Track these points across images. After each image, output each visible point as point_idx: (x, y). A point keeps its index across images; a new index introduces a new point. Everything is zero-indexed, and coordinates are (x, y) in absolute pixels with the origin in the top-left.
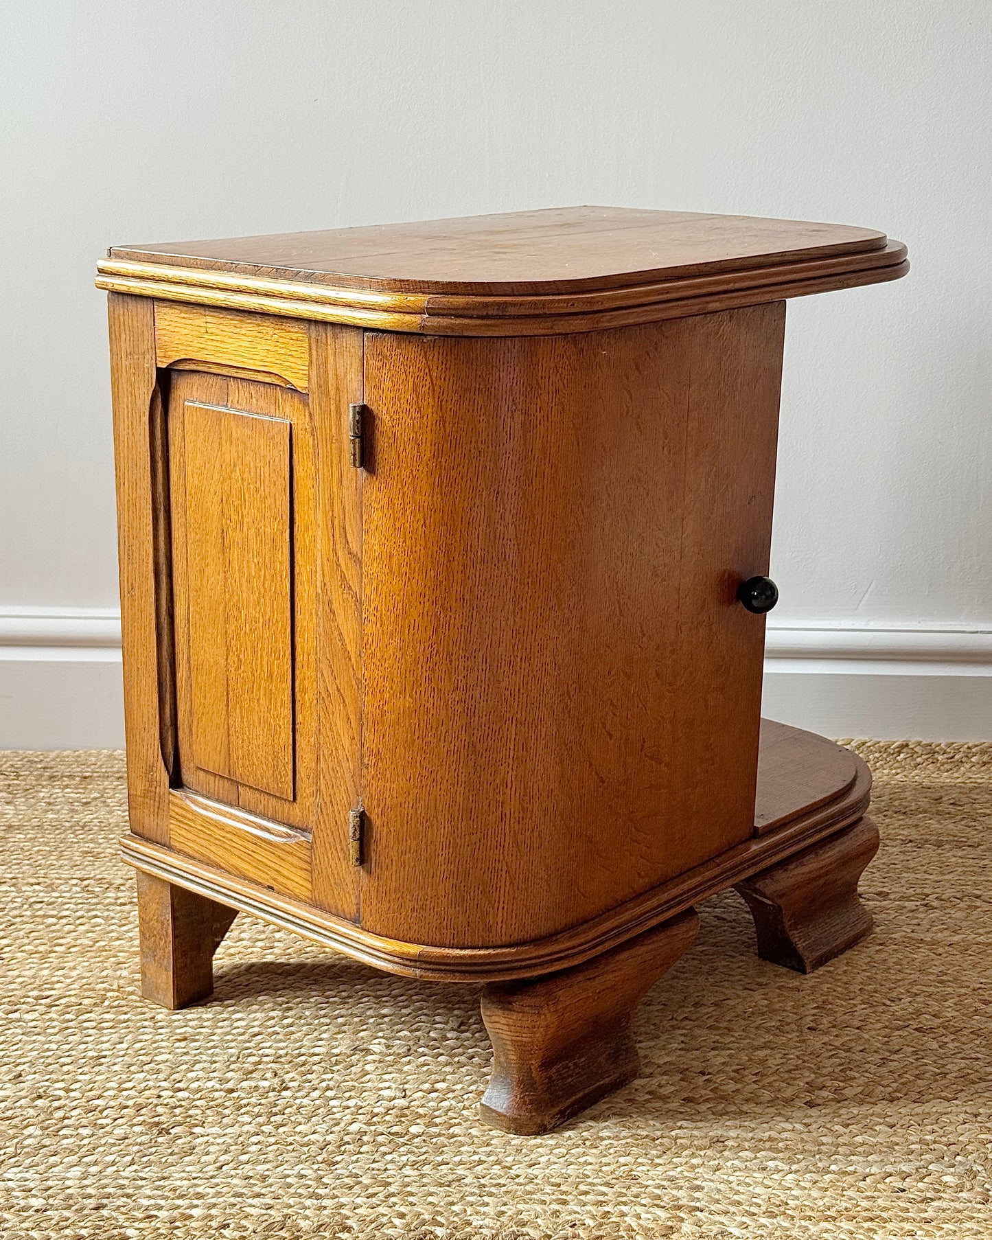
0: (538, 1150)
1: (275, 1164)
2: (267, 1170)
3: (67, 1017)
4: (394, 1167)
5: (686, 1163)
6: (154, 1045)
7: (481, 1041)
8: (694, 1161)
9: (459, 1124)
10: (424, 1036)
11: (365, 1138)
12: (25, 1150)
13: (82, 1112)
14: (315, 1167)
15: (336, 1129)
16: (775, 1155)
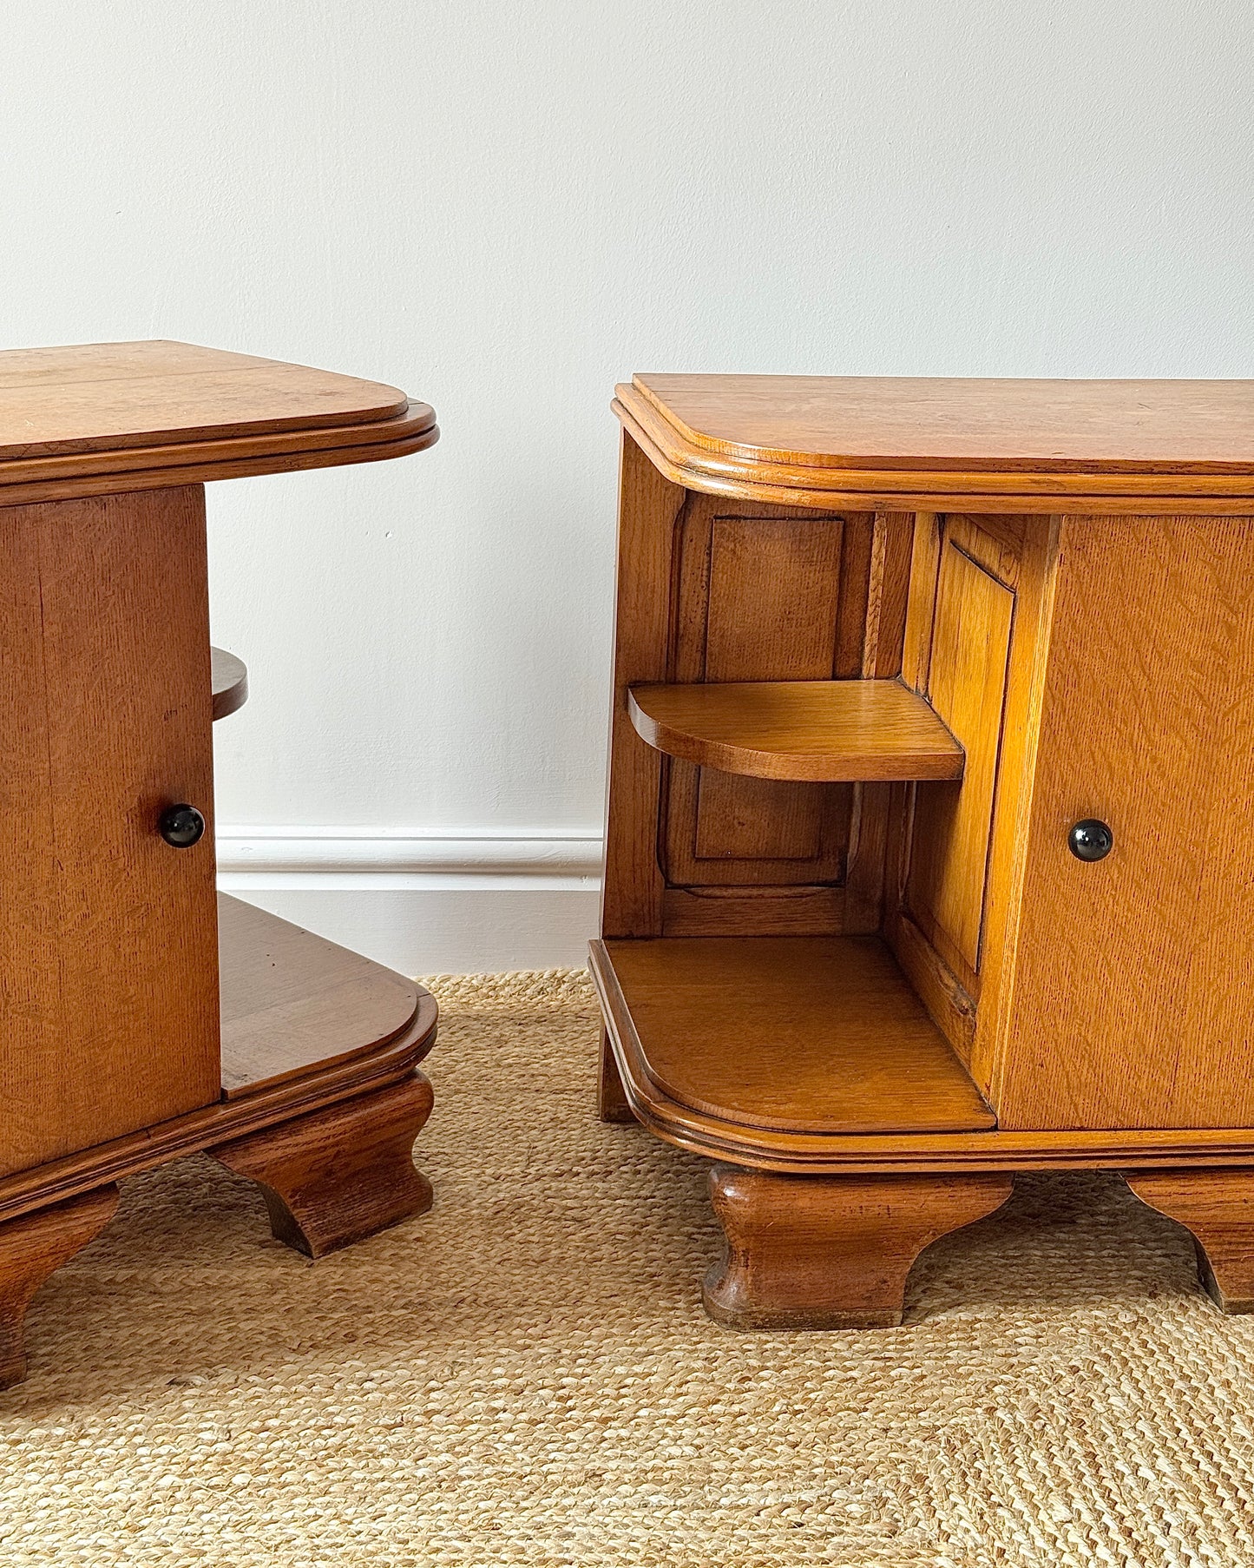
0: (385, 1497)
1: (68, 1532)
2: (59, 1540)
4: (212, 1530)
5: (556, 1505)
8: (567, 1502)
9: (293, 1468)
11: (178, 1495)
14: (117, 1534)
15: (143, 1484)
16: (659, 1488)
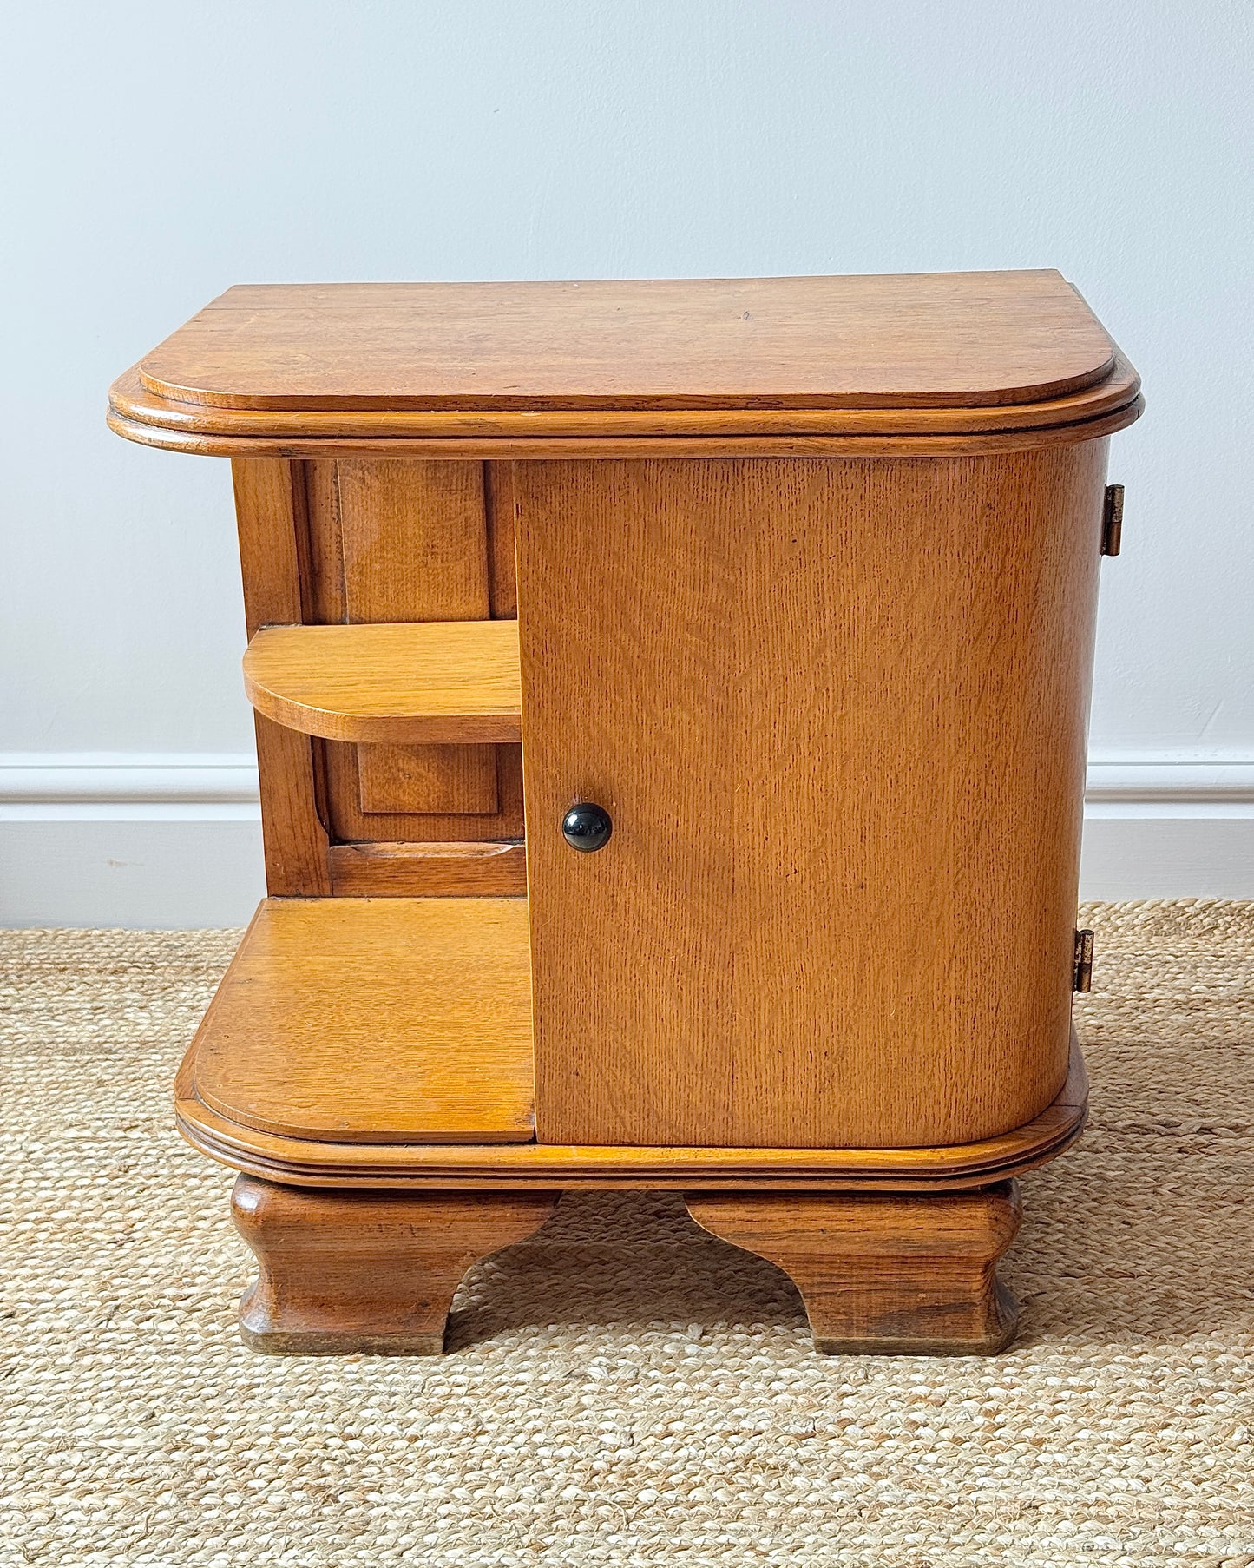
0: (802, 1525)
1: (468, 1548)
2: (461, 1557)
3: (213, 1327)
4: (620, 1555)
5: (990, 1543)
6: (320, 1369)
7: (729, 1359)
8: (1003, 1539)
9: (701, 1484)
10: (656, 1352)
11: (583, 1510)
12: (159, 1528)
13: (229, 1470)
14: (520, 1553)
15: (545, 1494)
16: (1104, 1527)
